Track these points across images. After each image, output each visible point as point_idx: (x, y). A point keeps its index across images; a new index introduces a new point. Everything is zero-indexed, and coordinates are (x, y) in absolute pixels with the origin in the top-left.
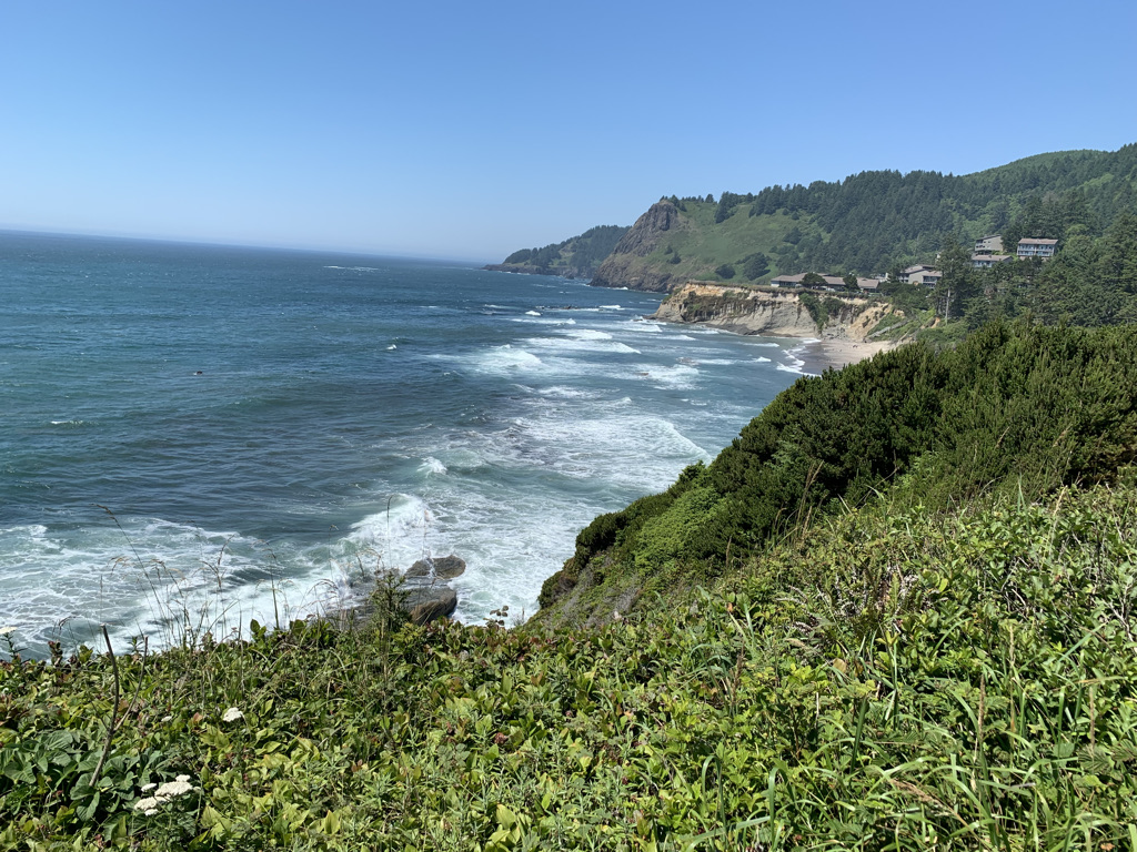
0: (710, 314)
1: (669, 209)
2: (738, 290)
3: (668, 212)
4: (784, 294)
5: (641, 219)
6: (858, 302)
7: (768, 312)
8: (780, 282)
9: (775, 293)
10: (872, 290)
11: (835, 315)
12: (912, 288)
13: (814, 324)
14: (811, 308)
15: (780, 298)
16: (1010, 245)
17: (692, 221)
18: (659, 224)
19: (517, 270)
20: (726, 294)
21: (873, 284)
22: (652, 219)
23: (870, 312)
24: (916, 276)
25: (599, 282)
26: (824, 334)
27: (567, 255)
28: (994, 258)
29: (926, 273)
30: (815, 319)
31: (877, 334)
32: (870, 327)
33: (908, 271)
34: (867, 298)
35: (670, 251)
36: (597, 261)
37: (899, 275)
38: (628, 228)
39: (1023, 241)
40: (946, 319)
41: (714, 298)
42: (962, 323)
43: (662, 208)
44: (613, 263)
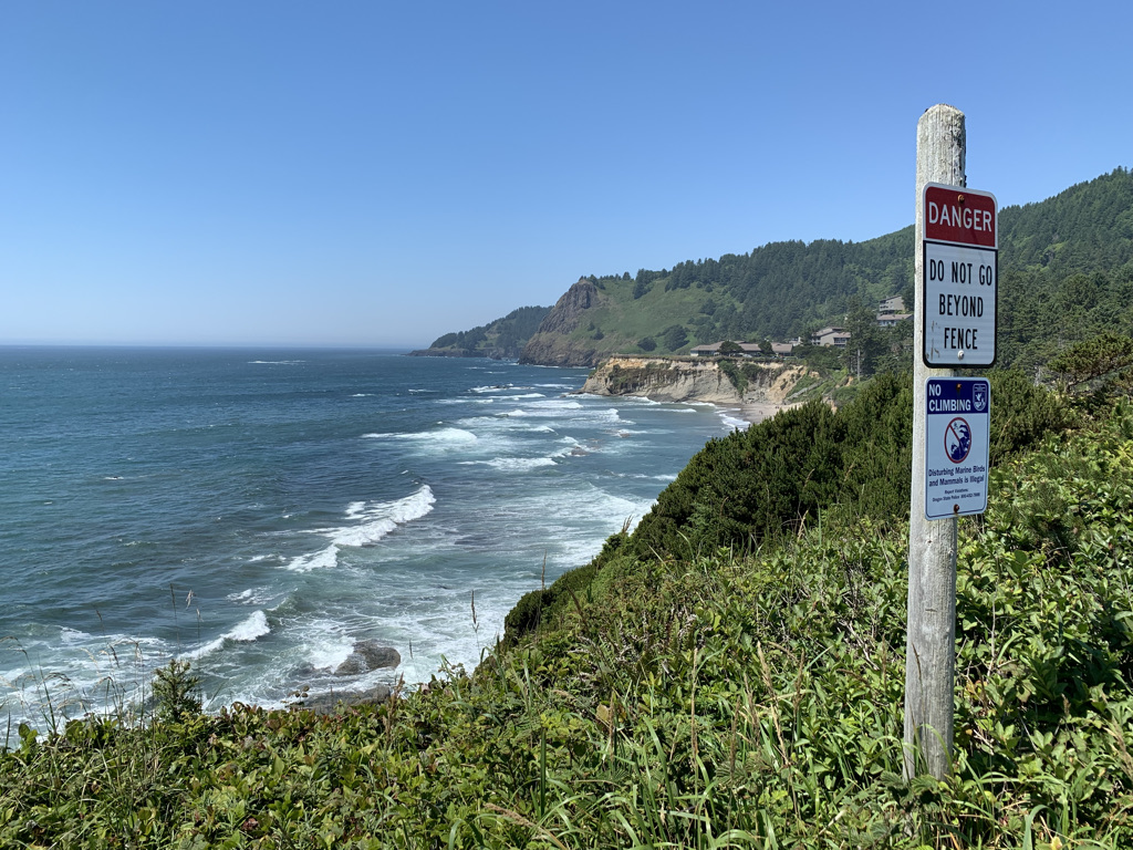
0: (635, 385)
1: (588, 289)
2: (659, 362)
3: (587, 291)
4: (704, 363)
5: (562, 299)
6: (775, 366)
7: (690, 381)
8: (699, 352)
9: (695, 362)
10: (787, 354)
11: (754, 379)
12: (824, 350)
13: (735, 390)
14: (731, 374)
15: (700, 367)
16: (911, 304)
17: (611, 299)
18: (580, 302)
19: (444, 354)
20: (648, 366)
21: (787, 348)
22: (573, 299)
23: (786, 375)
24: (827, 339)
25: (524, 360)
26: (745, 398)
27: (493, 337)
28: (898, 317)
29: (836, 335)
30: (735, 385)
31: (795, 395)
32: (787, 390)
33: (819, 334)
34: (782, 361)
35: (592, 328)
36: (522, 341)
37: (811, 338)
38: (551, 307)
40: (859, 377)
41: (638, 370)
42: (873, 380)
43: (582, 287)
44: (538, 342)
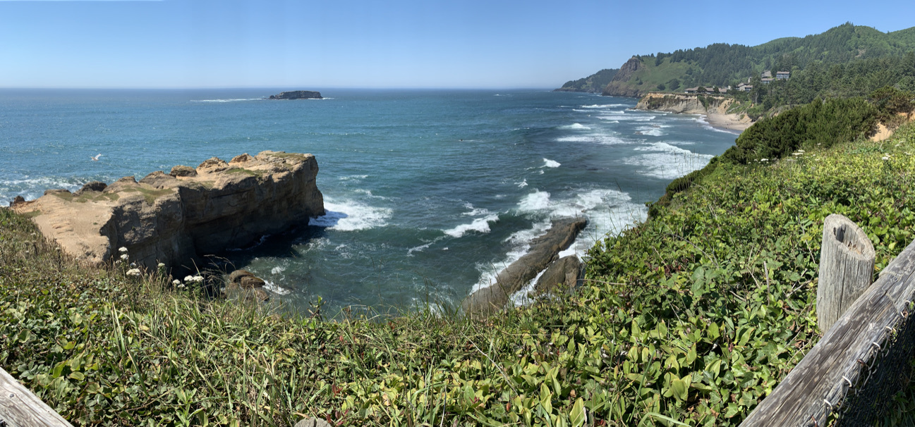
0: (659, 105)
1: (636, 61)
2: (670, 95)
3: (636, 62)
4: (691, 96)
5: (624, 65)
6: (720, 98)
7: (685, 104)
8: (689, 91)
9: (687, 96)
10: (725, 93)
11: (712, 103)
12: (742, 92)
13: (704, 108)
14: (702, 101)
15: (689, 98)
16: (774, 74)
17: (646, 66)
18: (632, 67)
19: (567, 90)
20: (665, 97)
21: (724, 90)
22: (629, 66)
23: (726, 102)
24: (742, 88)
25: (605, 94)
26: (708, 111)
27: (590, 83)
28: (769, 79)
29: (745, 86)
30: (704, 106)
31: (730, 111)
32: (727, 108)
33: (739, 85)
34: (724, 96)
35: (637, 79)
36: (603, 85)
37: (735, 87)
38: (618, 70)
39: (778, 72)
40: (756, 104)
41: (660, 99)
42: (762, 105)
43: (633, 60)
44: (612, 86)
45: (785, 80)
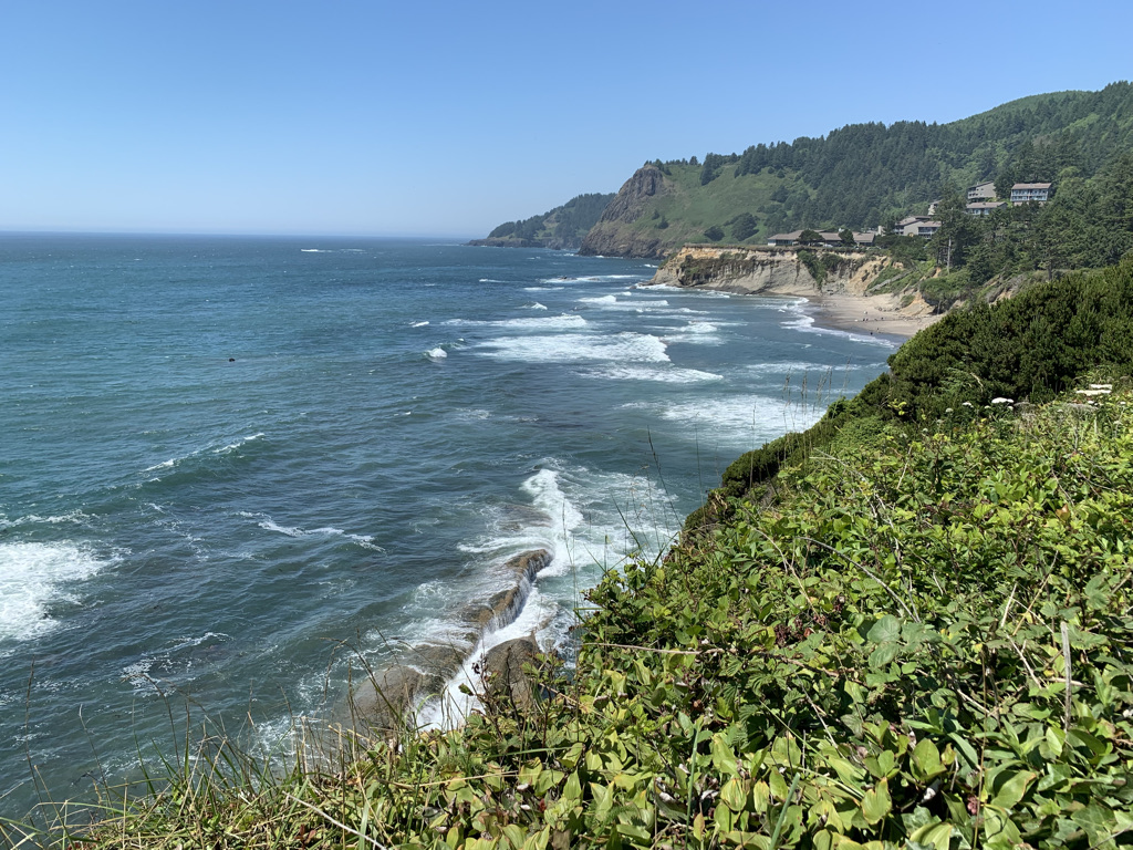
0: (707, 276)
1: (654, 174)
2: (734, 251)
3: (653, 177)
4: (782, 253)
5: (626, 185)
6: (856, 256)
7: (767, 271)
8: (777, 241)
9: (773, 253)
10: (868, 244)
11: (834, 270)
12: (909, 240)
13: (813, 281)
14: (810, 264)
15: (778, 257)
16: (1003, 192)
17: (677, 186)
18: (644, 189)
19: (501, 244)
20: (723, 256)
21: (868, 236)
22: (637, 185)
23: (869, 266)
24: (911, 228)
25: (588, 251)
26: (824, 290)
27: (552, 226)
28: (988, 205)
29: (921, 224)
30: (814, 276)
31: (878, 287)
32: (868, 281)
33: (903, 223)
34: (865, 252)
35: (656, 217)
36: (581, 231)
37: (894, 227)
38: (612, 195)
39: (1016, 186)
40: (948, 268)
41: (712, 260)
42: (964, 271)
43: (647, 173)
44: (600, 231)
45: (1035, 206)
